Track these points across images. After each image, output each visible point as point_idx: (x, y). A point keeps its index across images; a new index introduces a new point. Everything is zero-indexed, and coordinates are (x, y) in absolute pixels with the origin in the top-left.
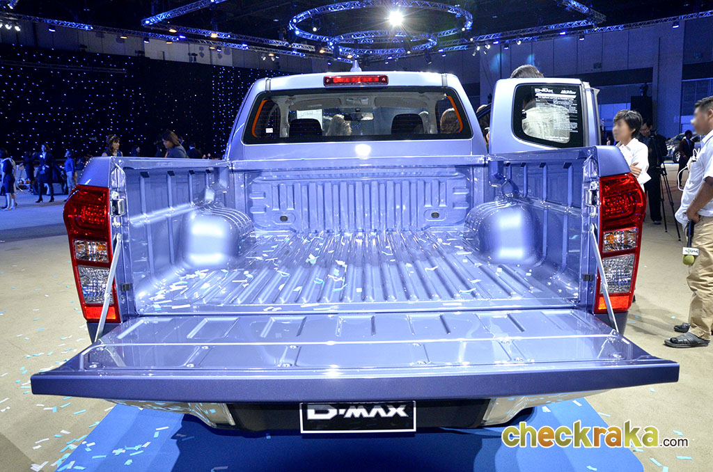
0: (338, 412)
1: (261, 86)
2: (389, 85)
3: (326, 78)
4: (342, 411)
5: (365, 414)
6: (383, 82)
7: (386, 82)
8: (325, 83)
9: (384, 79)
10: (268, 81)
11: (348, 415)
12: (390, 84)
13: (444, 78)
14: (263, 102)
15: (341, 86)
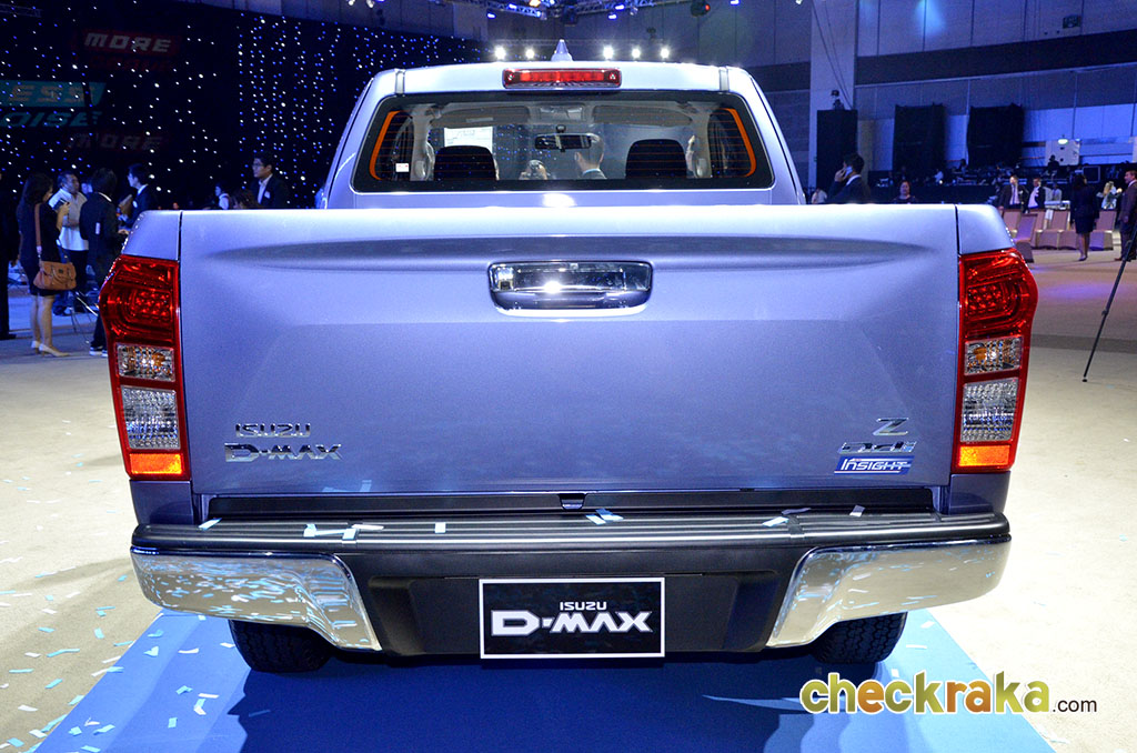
0: (541, 623)
1: (385, 85)
2: (622, 87)
3: (506, 74)
4: (547, 622)
5: (584, 628)
6: (612, 81)
7: (618, 81)
8: (506, 82)
9: (613, 77)
10: (401, 76)
11: (557, 629)
12: (625, 85)
13: (724, 75)
14: (391, 115)
15: (532, 88)
